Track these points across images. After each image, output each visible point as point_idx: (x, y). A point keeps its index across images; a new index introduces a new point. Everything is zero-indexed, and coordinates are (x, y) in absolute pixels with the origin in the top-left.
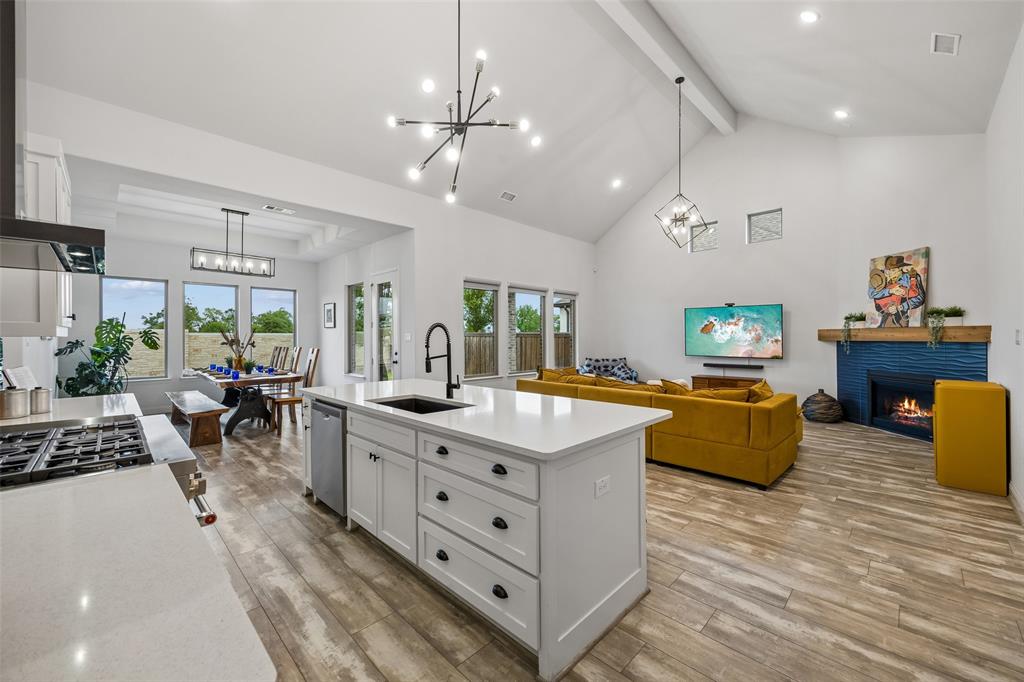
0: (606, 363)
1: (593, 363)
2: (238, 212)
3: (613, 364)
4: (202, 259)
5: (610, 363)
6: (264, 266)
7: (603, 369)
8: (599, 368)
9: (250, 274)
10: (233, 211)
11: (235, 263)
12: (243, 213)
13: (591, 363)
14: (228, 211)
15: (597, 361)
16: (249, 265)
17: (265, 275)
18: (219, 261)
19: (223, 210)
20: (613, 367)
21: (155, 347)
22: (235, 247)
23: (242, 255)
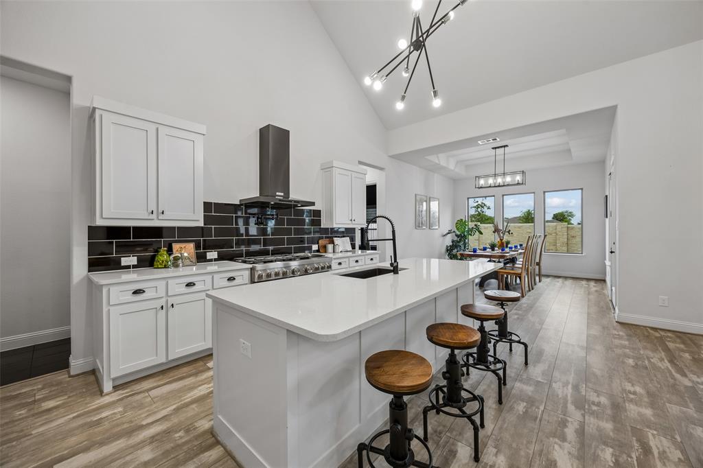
2: (501, 147)
4: (482, 182)
6: (518, 178)
9: (508, 185)
10: (498, 147)
11: (500, 180)
12: (505, 146)
14: (495, 148)
16: (508, 179)
17: (518, 184)
18: (491, 181)
19: (493, 148)
21: (481, 233)
22: (500, 170)
23: (504, 174)
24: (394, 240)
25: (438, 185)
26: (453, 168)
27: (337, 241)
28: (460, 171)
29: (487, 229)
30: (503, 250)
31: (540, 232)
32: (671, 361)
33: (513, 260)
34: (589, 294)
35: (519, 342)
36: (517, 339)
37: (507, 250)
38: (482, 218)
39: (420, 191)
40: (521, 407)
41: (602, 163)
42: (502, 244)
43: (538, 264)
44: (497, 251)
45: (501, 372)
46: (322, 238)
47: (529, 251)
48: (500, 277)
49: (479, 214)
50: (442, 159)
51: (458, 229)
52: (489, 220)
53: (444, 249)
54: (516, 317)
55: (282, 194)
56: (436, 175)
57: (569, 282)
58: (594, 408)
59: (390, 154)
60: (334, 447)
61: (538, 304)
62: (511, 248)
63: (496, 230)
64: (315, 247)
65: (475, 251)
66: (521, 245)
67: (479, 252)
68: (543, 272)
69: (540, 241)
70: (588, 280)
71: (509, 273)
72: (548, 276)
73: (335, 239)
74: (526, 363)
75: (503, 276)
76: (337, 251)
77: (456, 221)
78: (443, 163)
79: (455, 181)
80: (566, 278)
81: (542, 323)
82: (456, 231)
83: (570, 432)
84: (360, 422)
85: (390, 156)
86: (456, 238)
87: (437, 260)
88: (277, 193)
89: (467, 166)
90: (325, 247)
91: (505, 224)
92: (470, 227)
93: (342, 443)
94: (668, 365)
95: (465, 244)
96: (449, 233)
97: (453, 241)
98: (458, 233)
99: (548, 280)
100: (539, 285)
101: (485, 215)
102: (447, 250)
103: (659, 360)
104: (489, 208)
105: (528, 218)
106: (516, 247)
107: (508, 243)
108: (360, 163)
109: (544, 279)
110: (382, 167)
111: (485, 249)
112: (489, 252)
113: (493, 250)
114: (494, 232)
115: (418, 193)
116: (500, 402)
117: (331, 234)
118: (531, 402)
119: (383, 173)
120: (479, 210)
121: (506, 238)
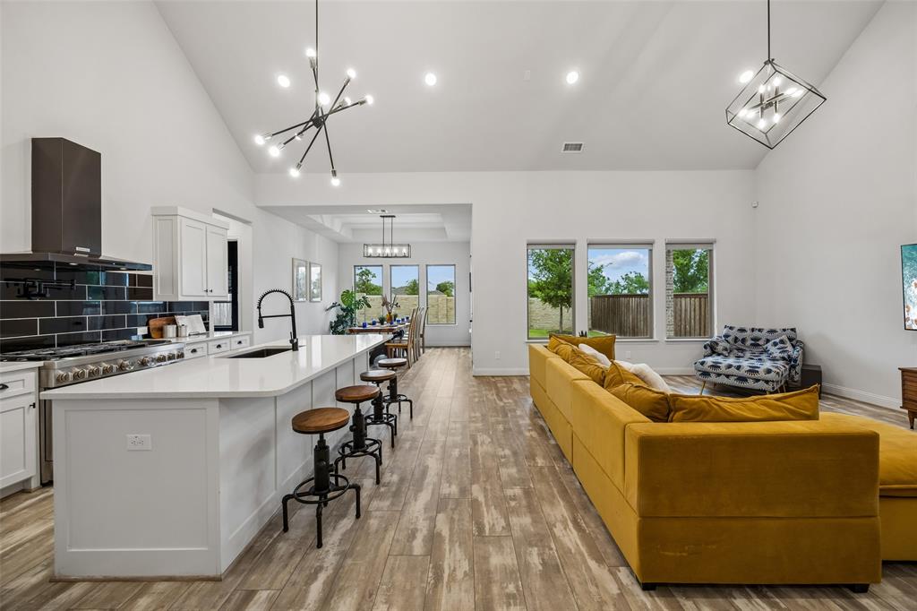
0: (757, 334)
1: (734, 333)
2: (389, 216)
3: (769, 336)
4: (370, 251)
5: (764, 335)
6: (405, 250)
7: (749, 342)
8: (744, 340)
9: (396, 257)
10: (386, 216)
11: (388, 251)
12: (392, 217)
13: (731, 332)
14: (383, 216)
15: (742, 330)
16: (396, 251)
17: (405, 257)
18: (379, 251)
19: (381, 216)
20: (768, 341)
21: (369, 306)
22: (388, 240)
23: (392, 245)
24: (293, 315)
25: (320, 249)
26: (338, 231)
27: (181, 320)
28: (346, 235)
29: (375, 300)
30: (391, 323)
31: (423, 305)
32: (497, 395)
33: (400, 334)
34: (459, 358)
35: (406, 400)
36: (404, 398)
37: (395, 323)
38: (367, 288)
39: (297, 253)
40: (407, 445)
41: (467, 244)
42: (391, 317)
43: (422, 336)
44: (386, 325)
45: (393, 422)
46: (155, 316)
47: (414, 323)
48: (389, 351)
49: (364, 283)
50: (326, 220)
51: (343, 302)
52: (376, 290)
53: (327, 326)
54: (403, 385)
55: (88, 250)
56: (317, 235)
57: (446, 350)
58: (453, 431)
59: (259, 205)
60: (256, 512)
61: (421, 372)
62: (398, 321)
63: (385, 303)
64: (142, 331)
65: (364, 326)
66: (407, 318)
67: (369, 327)
68: (426, 344)
69: (423, 313)
70: (459, 347)
71: (397, 346)
72: (430, 347)
73: (177, 317)
74: (411, 417)
75: (391, 349)
76: (183, 334)
77: (341, 293)
78: (327, 224)
79: (340, 246)
80: (444, 347)
81: (423, 386)
82: (342, 304)
83: (438, 449)
84: (276, 489)
85: (258, 207)
86: (341, 313)
87: (320, 336)
88: (77, 249)
89: (353, 230)
90: (161, 330)
91: (393, 296)
92: (357, 299)
93: (262, 508)
94: (495, 397)
95: (352, 319)
96: (332, 307)
97: (338, 316)
98: (345, 307)
99: (430, 351)
100: (423, 355)
101: (371, 285)
102: (332, 327)
103: (492, 396)
104: (374, 276)
105: (413, 289)
106: (403, 320)
107: (396, 316)
108: (215, 211)
109: (427, 350)
110: (248, 219)
111: (374, 323)
112: (378, 326)
113: (382, 324)
114: (383, 305)
115: (296, 257)
116: (393, 446)
117: (171, 310)
118: (414, 440)
119: (249, 228)
120: (364, 278)
121: (394, 311)
